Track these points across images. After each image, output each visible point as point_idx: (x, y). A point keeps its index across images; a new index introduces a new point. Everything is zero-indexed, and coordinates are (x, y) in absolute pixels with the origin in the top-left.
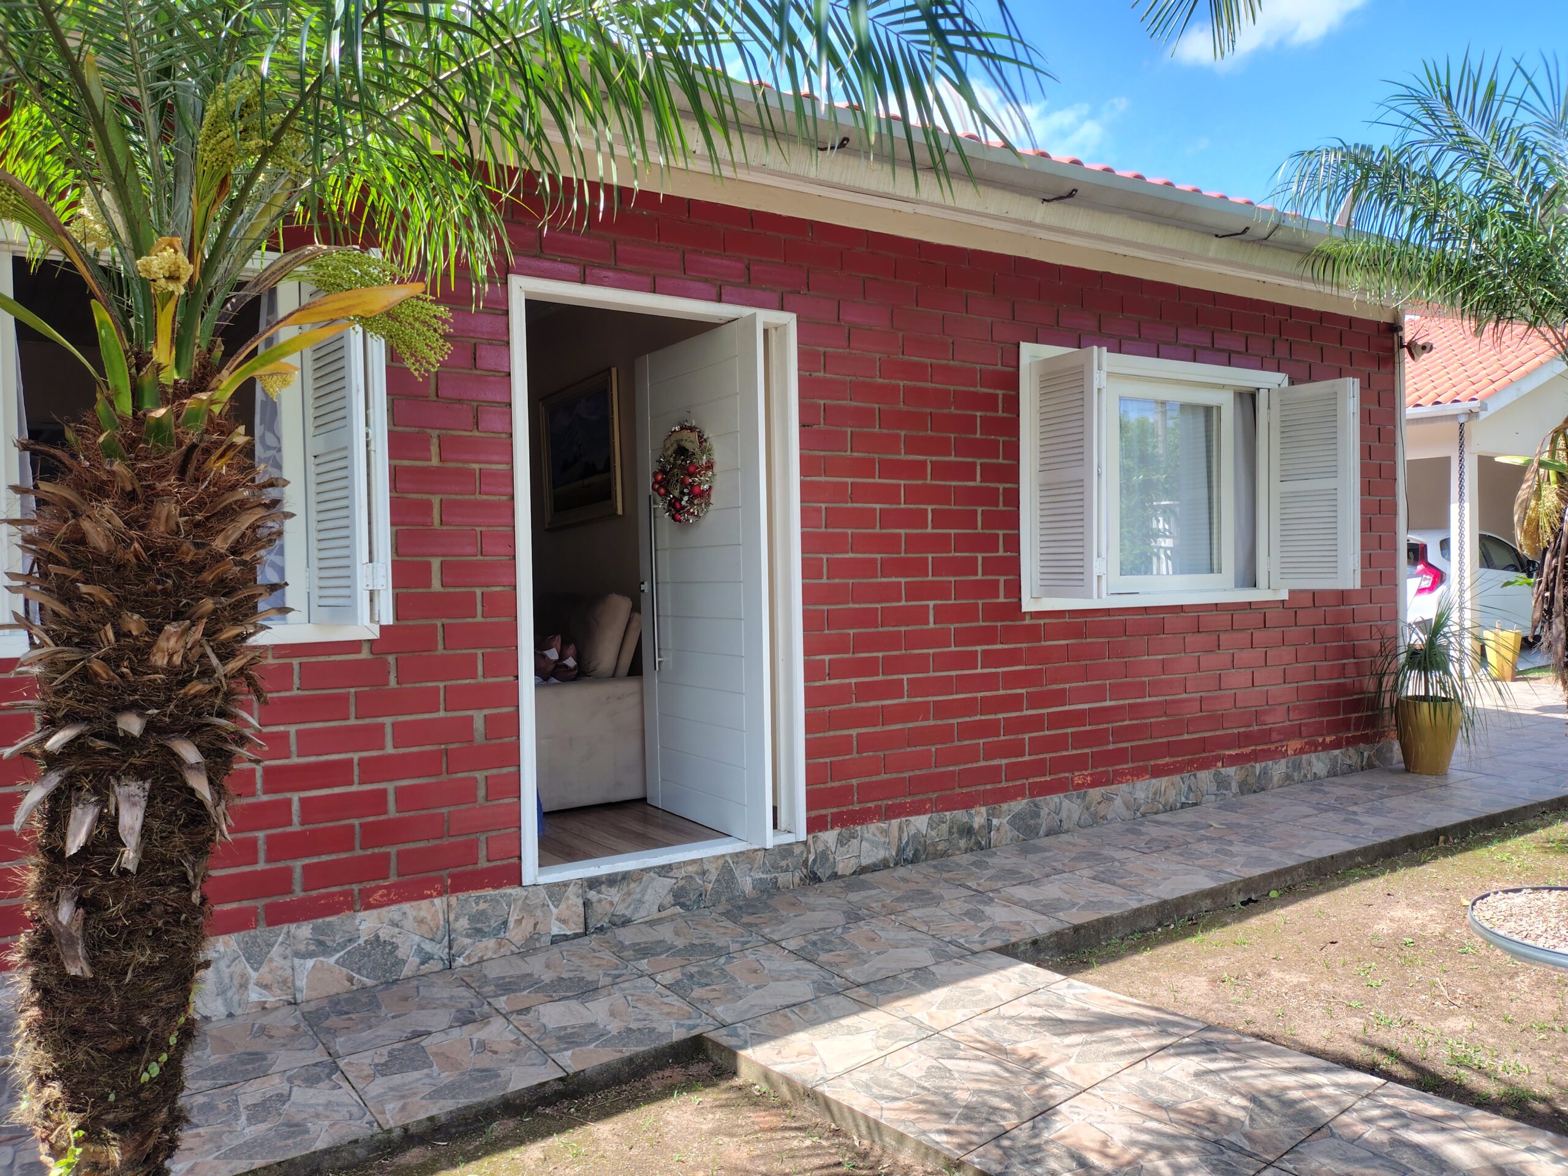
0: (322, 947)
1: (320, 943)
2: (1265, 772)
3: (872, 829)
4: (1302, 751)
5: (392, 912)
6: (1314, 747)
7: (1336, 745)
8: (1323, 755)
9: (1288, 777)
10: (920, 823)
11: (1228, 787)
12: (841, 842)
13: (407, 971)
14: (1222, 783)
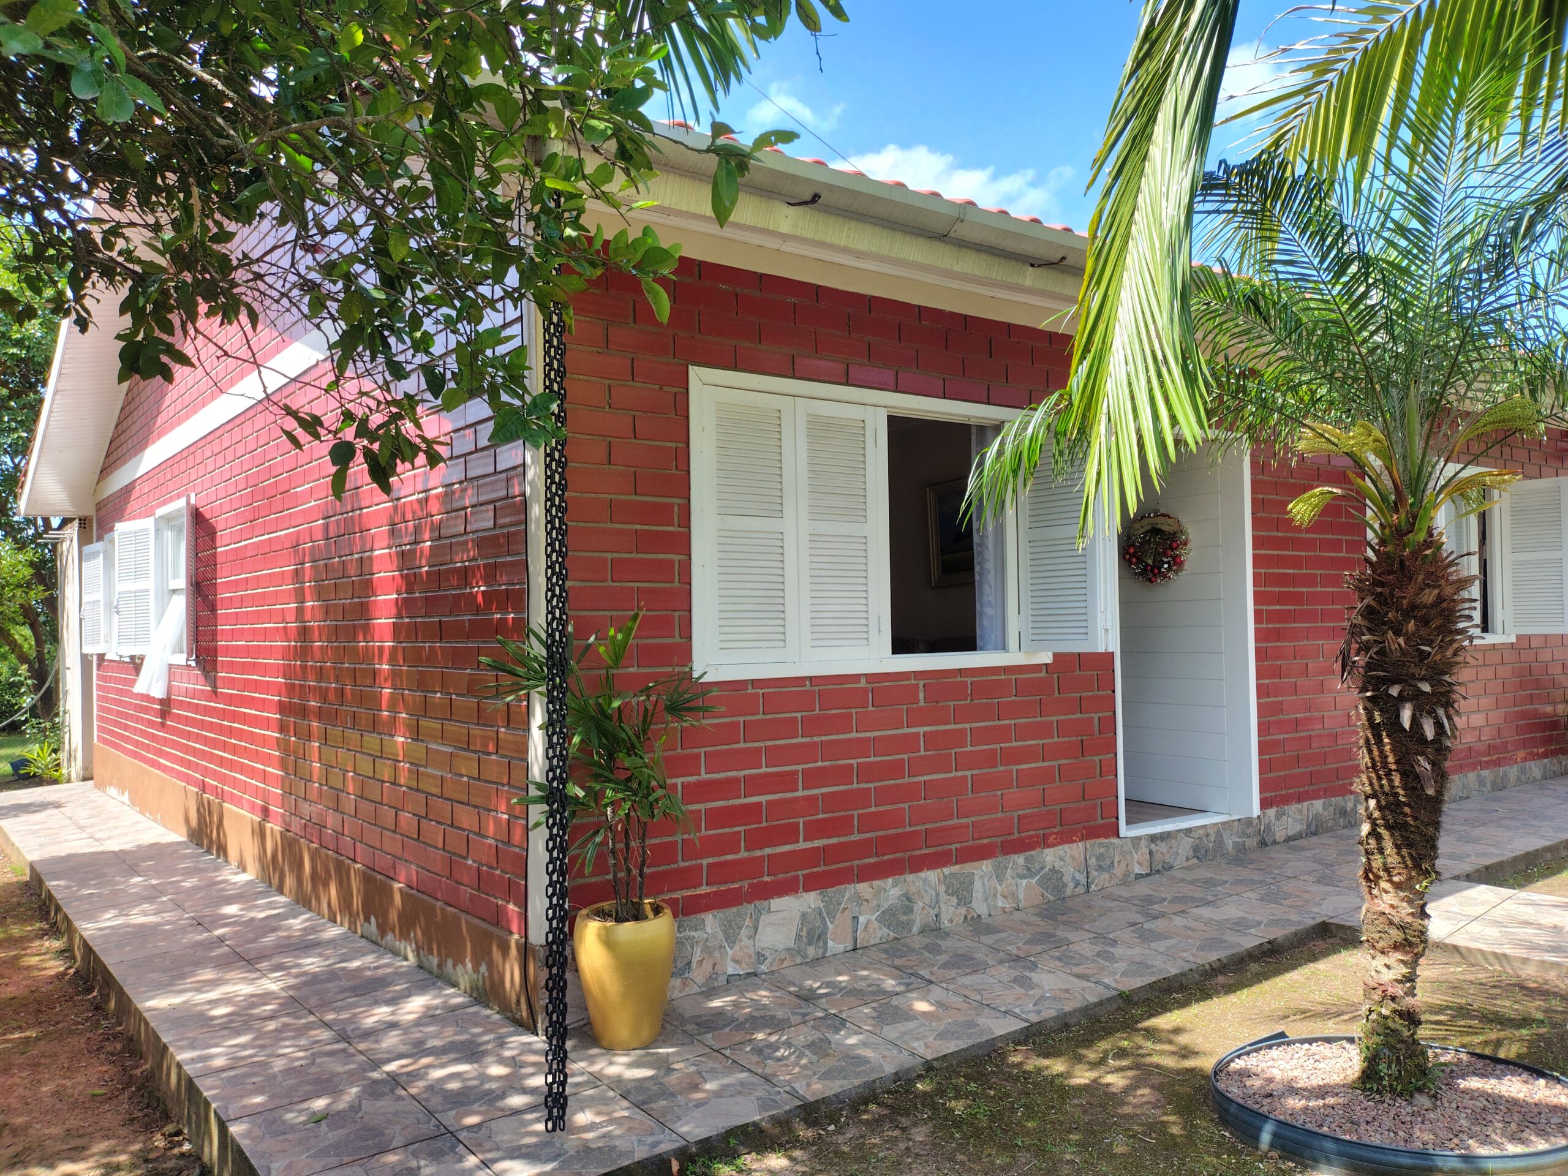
0: (1029, 873)
1: (1029, 869)
2: (1505, 775)
3: (1293, 809)
4: (1525, 760)
5: (1060, 850)
6: (1533, 757)
7: (1545, 755)
8: (1538, 762)
9: (1519, 779)
10: (1318, 804)
11: (1484, 786)
12: (1278, 817)
13: (1068, 892)
14: (1482, 782)
